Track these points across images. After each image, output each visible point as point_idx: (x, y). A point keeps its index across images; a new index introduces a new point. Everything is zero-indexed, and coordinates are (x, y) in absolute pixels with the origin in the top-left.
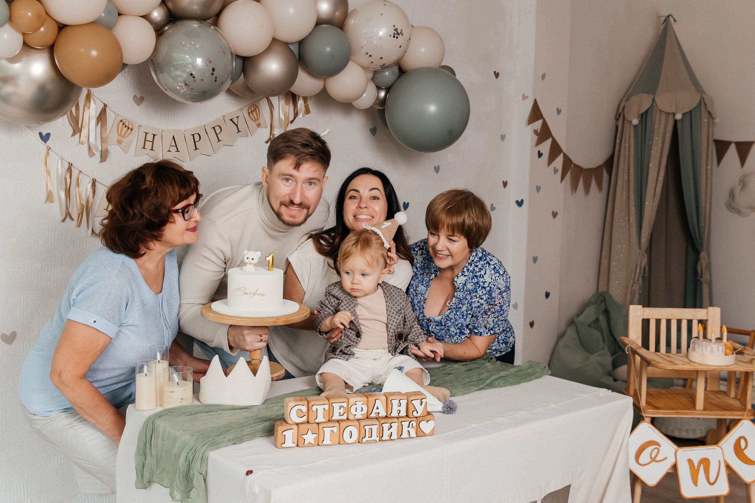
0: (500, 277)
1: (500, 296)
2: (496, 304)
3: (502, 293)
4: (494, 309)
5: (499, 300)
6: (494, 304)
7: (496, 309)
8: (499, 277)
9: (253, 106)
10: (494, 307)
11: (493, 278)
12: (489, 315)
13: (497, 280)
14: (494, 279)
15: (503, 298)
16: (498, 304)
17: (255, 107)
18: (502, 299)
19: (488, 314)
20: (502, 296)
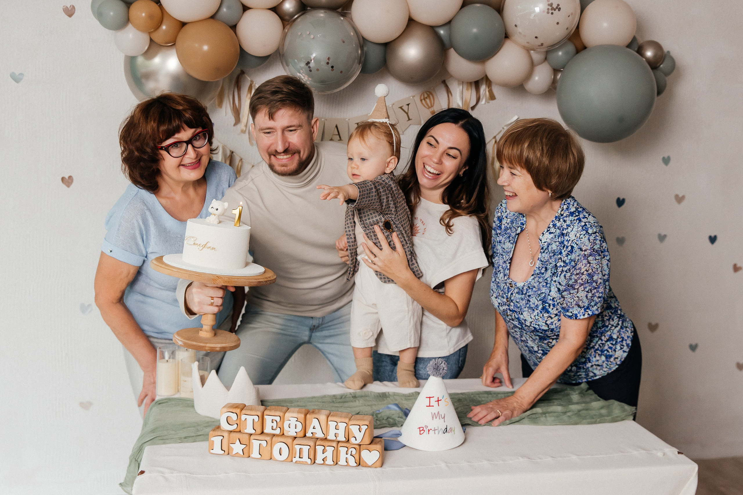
0: (586, 235)
1: (585, 261)
2: (582, 272)
3: (588, 257)
4: (582, 279)
5: (585, 267)
6: (580, 273)
7: (584, 280)
8: (584, 235)
9: (426, 93)
10: (581, 277)
11: (578, 235)
12: (578, 289)
13: (582, 238)
14: (578, 237)
15: (590, 263)
16: (585, 273)
17: (429, 93)
18: (589, 265)
19: (576, 287)
20: (588, 261)
